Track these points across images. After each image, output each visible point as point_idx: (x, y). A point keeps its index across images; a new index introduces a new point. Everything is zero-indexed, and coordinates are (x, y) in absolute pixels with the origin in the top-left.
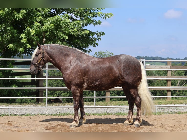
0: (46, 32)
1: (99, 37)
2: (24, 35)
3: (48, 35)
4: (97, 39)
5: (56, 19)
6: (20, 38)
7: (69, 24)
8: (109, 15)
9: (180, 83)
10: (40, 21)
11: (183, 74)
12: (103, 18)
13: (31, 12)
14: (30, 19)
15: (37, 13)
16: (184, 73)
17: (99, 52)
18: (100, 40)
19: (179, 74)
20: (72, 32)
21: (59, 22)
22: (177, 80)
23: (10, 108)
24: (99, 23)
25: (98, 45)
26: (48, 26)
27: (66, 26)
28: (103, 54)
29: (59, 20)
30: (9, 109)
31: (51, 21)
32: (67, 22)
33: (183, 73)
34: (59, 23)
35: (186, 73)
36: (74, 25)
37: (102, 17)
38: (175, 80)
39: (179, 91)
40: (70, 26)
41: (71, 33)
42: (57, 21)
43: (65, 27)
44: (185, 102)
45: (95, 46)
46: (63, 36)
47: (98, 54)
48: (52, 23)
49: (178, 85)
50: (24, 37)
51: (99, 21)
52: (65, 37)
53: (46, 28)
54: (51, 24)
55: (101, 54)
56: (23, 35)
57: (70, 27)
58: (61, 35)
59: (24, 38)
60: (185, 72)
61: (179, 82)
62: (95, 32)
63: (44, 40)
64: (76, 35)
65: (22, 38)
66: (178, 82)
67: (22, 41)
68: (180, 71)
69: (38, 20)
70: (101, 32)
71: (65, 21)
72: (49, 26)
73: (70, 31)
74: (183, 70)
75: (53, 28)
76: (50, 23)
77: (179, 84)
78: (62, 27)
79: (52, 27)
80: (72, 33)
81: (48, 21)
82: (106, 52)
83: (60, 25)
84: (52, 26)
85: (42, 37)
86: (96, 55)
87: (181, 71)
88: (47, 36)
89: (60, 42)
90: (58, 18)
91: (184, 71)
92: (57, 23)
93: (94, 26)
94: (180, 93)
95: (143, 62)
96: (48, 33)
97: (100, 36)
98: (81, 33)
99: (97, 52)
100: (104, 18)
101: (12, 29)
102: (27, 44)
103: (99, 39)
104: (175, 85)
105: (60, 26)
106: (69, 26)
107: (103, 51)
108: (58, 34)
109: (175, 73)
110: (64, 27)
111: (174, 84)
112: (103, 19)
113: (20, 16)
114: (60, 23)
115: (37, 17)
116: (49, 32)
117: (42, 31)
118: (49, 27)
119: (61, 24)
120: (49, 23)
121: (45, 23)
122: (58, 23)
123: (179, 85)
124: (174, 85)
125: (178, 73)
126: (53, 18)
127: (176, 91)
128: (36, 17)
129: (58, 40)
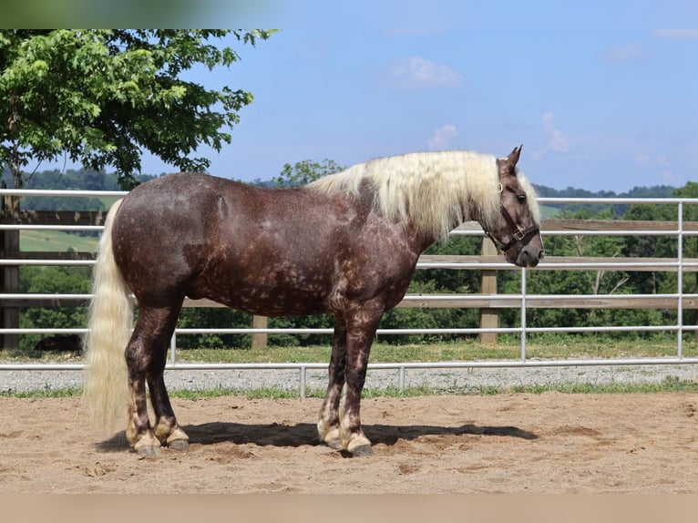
0: (20, 89)
1: (232, 111)
3: (30, 102)
4: (227, 118)
5: (57, 43)
7: (107, 62)
9: (603, 283)
11: (619, 248)
12: (246, 38)
16: (623, 247)
17: (298, 166)
18: (238, 122)
19: (602, 249)
20: (118, 91)
21: (70, 54)
22: (593, 272)
24: (229, 57)
25: (229, 143)
26: (26, 68)
27: (95, 68)
28: (314, 173)
29: (66, 45)
31: (37, 48)
32: (98, 53)
33: (619, 244)
34: (68, 59)
35: (629, 247)
36: (123, 66)
38: (584, 273)
39: (599, 313)
40: (110, 68)
41: (115, 96)
42: (61, 48)
43: (90, 72)
44: (541, 353)
45: (217, 146)
46: (81, 106)
47: (294, 173)
48: (43, 59)
49: (595, 289)
51: (228, 52)
52: (88, 107)
53: (20, 77)
54: (36, 60)
55: (307, 171)
57: (110, 73)
58: (76, 100)
60: (626, 242)
61: (598, 279)
62: (215, 91)
63: (12, 119)
64: (136, 101)
66: (594, 279)
68: (607, 239)
70: (239, 92)
71: (91, 49)
72: (30, 70)
73: (113, 88)
74: (619, 236)
75: (43, 77)
76: (32, 58)
77: (600, 285)
78: (79, 71)
79: (40, 73)
80: (120, 96)
81: (26, 48)
82: (327, 163)
83: (71, 64)
84: (39, 68)
86: (289, 174)
87: (612, 239)
88: (26, 107)
89: (71, 126)
90: (63, 39)
91: (622, 240)
92: (60, 56)
93: (211, 68)
94: (601, 320)
96: (29, 95)
97: (237, 107)
98: (154, 97)
99: (293, 165)
100: (249, 41)
103: (231, 117)
104: (584, 288)
105: (72, 69)
106: (104, 70)
107: (312, 163)
108: (64, 98)
109: (589, 246)
110: (87, 71)
111: (581, 285)
112: (245, 42)
114: (70, 57)
116: (34, 91)
117: (3, 87)
118: (29, 73)
119: (75, 63)
120: (30, 55)
121: (16, 56)
122: (65, 58)
123: (599, 288)
124: (580, 289)
125: (600, 244)
126: (46, 39)
127: (589, 311)
129: (64, 119)
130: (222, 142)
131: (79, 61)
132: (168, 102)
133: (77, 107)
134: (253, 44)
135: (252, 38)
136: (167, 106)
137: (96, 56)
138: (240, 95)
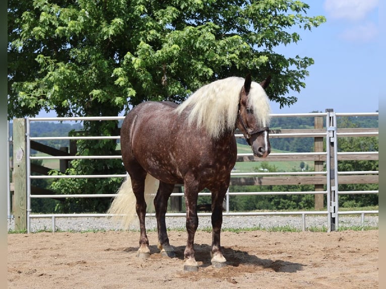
2: (120, 71)
3: (174, 69)
4: (301, 73)
5: (187, 34)
6: (112, 76)
7: (216, 43)
8: (316, 20)
10: (152, 39)
12: (305, 27)
13: (135, 21)
14: (134, 35)
15: (147, 24)
18: (308, 75)
20: (226, 60)
21: (195, 40)
23: (55, 217)
24: (296, 37)
25: (304, 87)
26: (168, 50)
27: (210, 47)
29: (192, 35)
30: (53, 219)
31: (174, 38)
32: (209, 38)
34: (194, 43)
36: (226, 45)
37: (303, 24)
40: (218, 47)
41: (224, 63)
42: (190, 37)
43: (207, 50)
45: (298, 90)
48: (177, 44)
50: (119, 74)
51: (295, 35)
52: (206, 70)
53: (165, 55)
54: (174, 44)
56: (118, 71)
57: (219, 50)
58: (199, 66)
59: (121, 76)
62: (292, 58)
63: (164, 78)
64: (239, 66)
65: (116, 77)
67: (116, 82)
69: (149, 38)
70: (306, 58)
71: (205, 37)
72: (170, 50)
75: (177, 54)
76: (172, 43)
80: (227, 63)
81: (168, 38)
83: (195, 46)
84: (175, 49)
85: (160, 73)
88: (172, 71)
89: (198, 81)
90: (190, 32)
92: (189, 42)
93: (286, 45)
95: (330, 117)
96: (173, 65)
97: (305, 67)
98: (250, 63)
100: (307, 28)
101: (100, 58)
102: (129, 89)
103: (304, 73)
105: (196, 48)
106: (214, 48)
108: (192, 65)
110: (205, 49)
112: (305, 29)
113: (110, 30)
114: (195, 42)
115: (147, 31)
116: (175, 62)
117: (156, 60)
119: (197, 45)
120: (170, 42)
122: (192, 43)
126: (181, 32)
128: (145, 31)
129: (194, 78)
130: (300, 87)
131: (200, 44)
132: (258, 65)
133: (201, 70)
134: (310, 29)
135: (309, 26)
136: (258, 67)
137: (208, 40)
138: (306, 60)
